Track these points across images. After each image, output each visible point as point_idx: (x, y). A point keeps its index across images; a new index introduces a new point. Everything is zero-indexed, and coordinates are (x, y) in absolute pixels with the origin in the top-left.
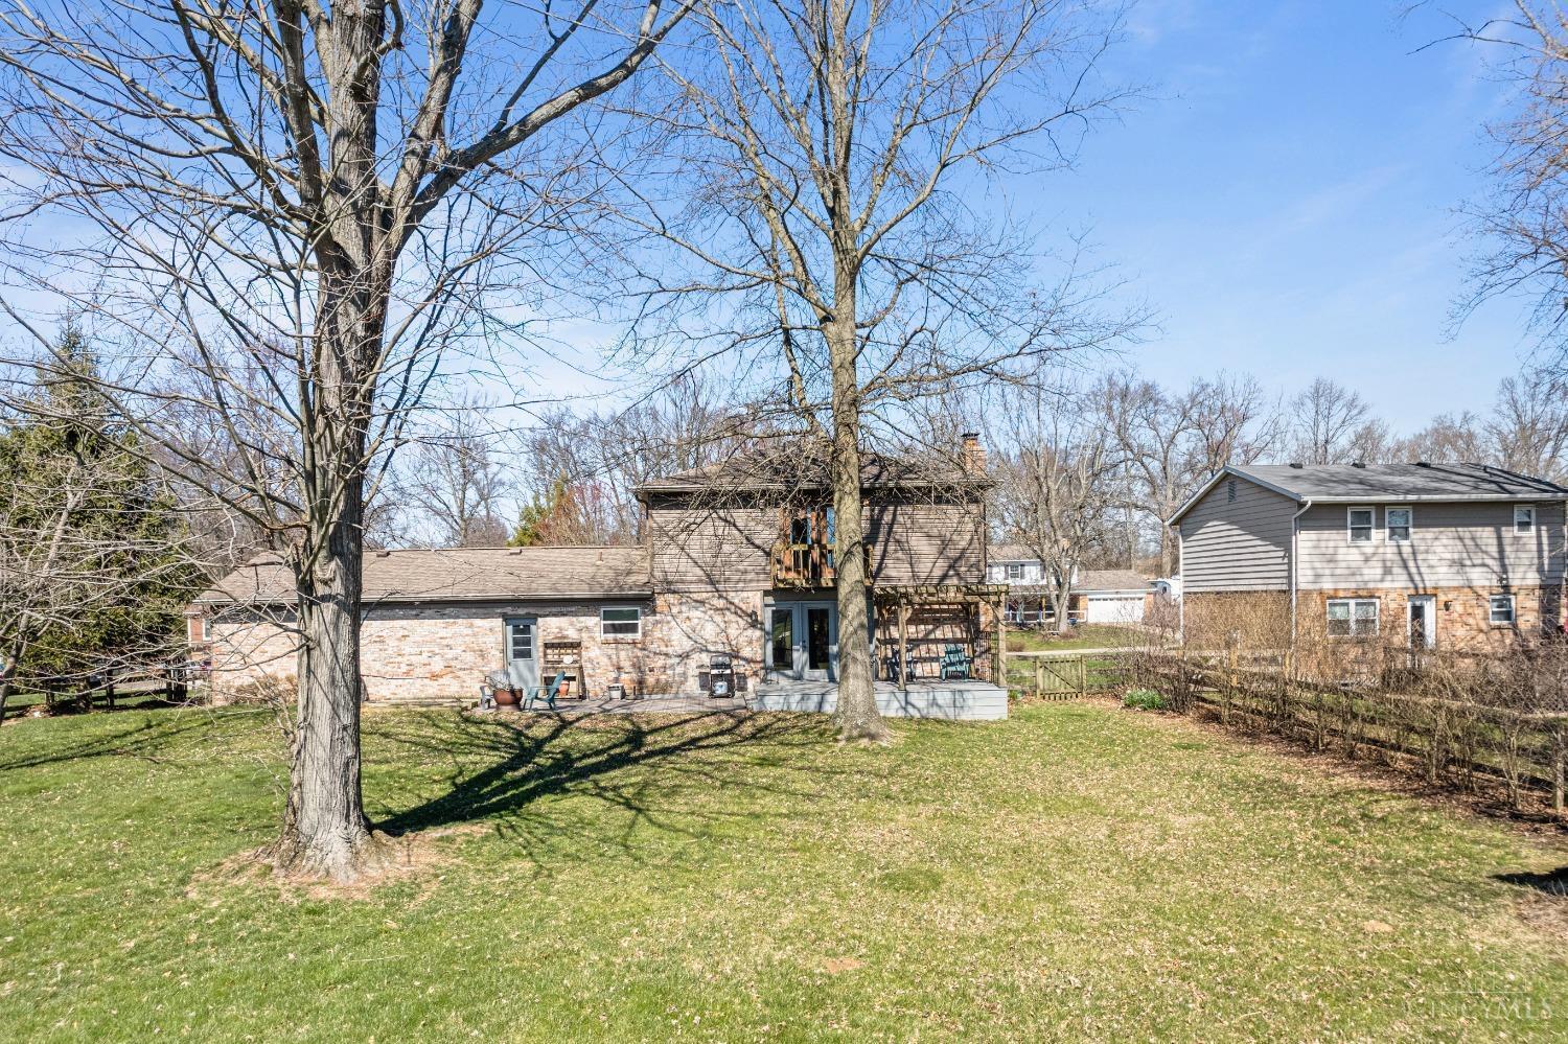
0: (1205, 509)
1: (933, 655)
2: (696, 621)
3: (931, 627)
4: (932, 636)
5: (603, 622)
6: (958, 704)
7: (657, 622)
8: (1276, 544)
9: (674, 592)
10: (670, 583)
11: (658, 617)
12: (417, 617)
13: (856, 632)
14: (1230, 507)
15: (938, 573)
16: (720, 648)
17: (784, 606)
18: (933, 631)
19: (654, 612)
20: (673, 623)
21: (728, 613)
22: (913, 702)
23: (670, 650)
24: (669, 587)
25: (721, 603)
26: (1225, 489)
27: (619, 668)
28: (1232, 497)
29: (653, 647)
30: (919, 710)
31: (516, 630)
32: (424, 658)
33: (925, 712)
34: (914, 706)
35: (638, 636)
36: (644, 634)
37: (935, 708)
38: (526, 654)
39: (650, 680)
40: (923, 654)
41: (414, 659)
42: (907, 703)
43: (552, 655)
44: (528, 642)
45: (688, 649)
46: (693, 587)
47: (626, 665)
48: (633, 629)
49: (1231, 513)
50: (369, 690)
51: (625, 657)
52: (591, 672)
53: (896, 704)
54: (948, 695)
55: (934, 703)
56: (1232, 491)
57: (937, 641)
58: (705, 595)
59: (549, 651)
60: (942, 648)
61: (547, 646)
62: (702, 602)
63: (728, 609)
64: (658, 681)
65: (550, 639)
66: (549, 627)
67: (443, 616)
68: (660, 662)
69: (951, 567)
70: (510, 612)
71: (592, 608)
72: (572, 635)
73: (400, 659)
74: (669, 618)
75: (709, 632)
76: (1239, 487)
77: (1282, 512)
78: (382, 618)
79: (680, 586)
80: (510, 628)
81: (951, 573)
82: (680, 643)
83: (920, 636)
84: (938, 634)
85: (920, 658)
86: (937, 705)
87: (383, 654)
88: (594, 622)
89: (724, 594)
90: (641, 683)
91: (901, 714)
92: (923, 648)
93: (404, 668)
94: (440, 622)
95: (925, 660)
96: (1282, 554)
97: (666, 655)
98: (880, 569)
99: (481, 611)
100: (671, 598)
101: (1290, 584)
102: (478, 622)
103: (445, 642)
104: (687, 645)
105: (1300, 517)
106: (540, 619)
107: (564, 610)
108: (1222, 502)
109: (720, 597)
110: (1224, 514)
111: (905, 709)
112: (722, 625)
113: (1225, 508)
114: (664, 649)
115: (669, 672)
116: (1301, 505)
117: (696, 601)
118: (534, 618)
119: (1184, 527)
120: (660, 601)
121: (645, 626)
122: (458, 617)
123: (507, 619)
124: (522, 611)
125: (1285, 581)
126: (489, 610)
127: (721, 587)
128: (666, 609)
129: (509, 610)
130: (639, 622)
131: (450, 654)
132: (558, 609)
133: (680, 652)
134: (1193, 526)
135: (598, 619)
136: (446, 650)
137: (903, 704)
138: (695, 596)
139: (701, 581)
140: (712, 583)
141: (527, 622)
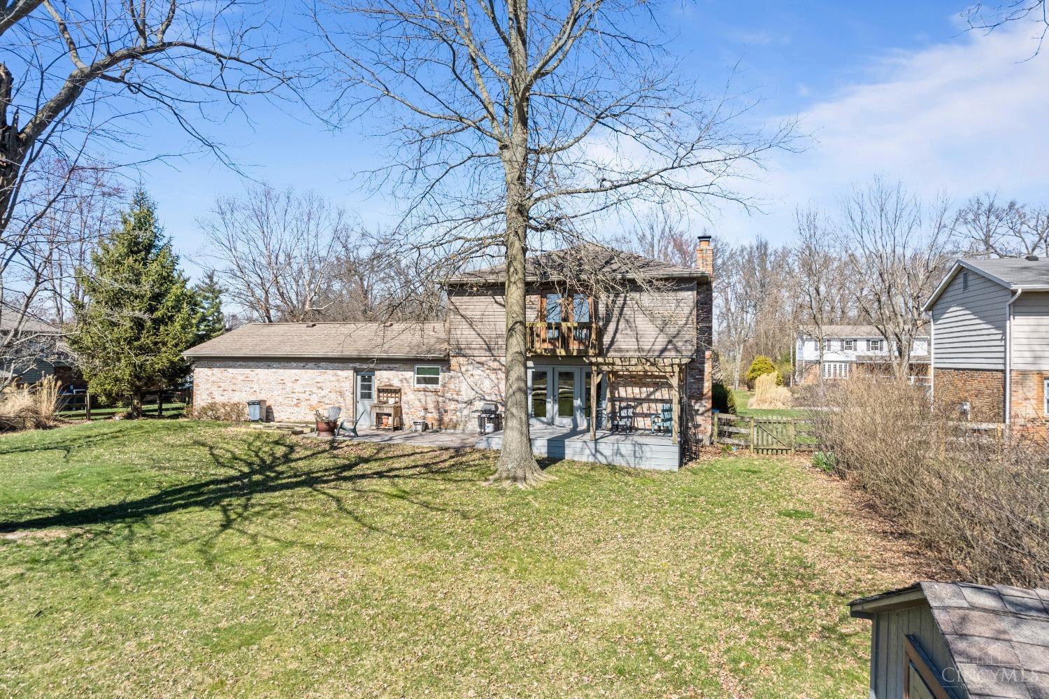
0: (948, 297)
1: (652, 412)
2: (477, 377)
3: (652, 389)
4: (652, 397)
5: (416, 376)
6: (637, 455)
7: (452, 377)
8: (997, 328)
9: (464, 356)
10: (461, 349)
11: (452, 373)
12: (304, 367)
13: (514, 393)
14: (965, 295)
15: (658, 347)
16: (493, 398)
17: (542, 369)
18: (653, 393)
19: (449, 370)
20: (462, 378)
21: (500, 372)
22: (601, 450)
23: (460, 398)
24: (460, 353)
25: (496, 365)
26: (960, 280)
27: (426, 409)
28: (966, 287)
29: (448, 395)
30: (606, 457)
31: (364, 379)
32: (306, 396)
33: (610, 459)
34: (602, 454)
35: (439, 387)
36: (444, 386)
37: (619, 457)
38: (369, 396)
39: (446, 419)
40: (645, 411)
41: (301, 396)
42: (596, 451)
43: (383, 397)
44: (369, 388)
45: (472, 398)
46: (476, 353)
47: (431, 406)
48: (435, 381)
49: (965, 300)
50: (275, 415)
51: (431, 401)
52: (407, 410)
53: (587, 452)
54: (630, 447)
55: (618, 452)
56: (965, 281)
57: (656, 401)
58: (484, 359)
59: (381, 394)
60: (660, 406)
61: (379, 391)
62: (482, 364)
63: (500, 369)
64: (451, 420)
65: (382, 386)
66: (383, 377)
67: (318, 367)
68: (452, 406)
69: (670, 342)
70: (358, 367)
71: (409, 366)
72: (396, 383)
73: (293, 395)
74: (460, 374)
75: (487, 385)
76: (970, 278)
77: (998, 300)
78: (284, 368)
79: (468, 351)
80: (359, 377)
81: (670, 347)
82: (466, 394)
83: (644, 396)
84: (658, 395)
85: (643, 413)
86: (620, 454)
87: (284, 392)
88: (410, 375)
89: (498, 358)
90: (440, 421)
91: (591, 459)
92: (645, 406)
93: (295, 401)
94: (316, 372)
95: (646, 415)
96: (999, 337)
97: (457, 401)
98: (612, 342)
99: (341, 365)
100: (461, 360)
101: (1005, 364)
102: (339, 372)
103: (319, 385)
104: (472, 395)
105: (1014, 303)
106: (376, 372)
107: (392, 366)
108: (957, 292)
109: (495, 360)
110: (962, 301)
111: (594, 456)
112: (496, 381)
113: (962, 296)
114: (456, 397)
115: (458, 414)
116: (1014, 293)
117: (479, 363)
118: (373, 371)
119: (936, 312)
120: (453, 361)
121: (444, 378)
122: (327, 369)
123: (357, 371)
124: (365, 366)
125: (1001, 361)
126: (346, 365)
127: (495, 353)
128: (457, 369)
129: (357, 365)
130: (440, 377)
131: (323, 393)
132: (388, 365)
133: (466, 400)
134: (940, 311)
135: (412, 373)
136: (320, 391)
137: (593, 452)
138: (478, 359)
139: (481, 348)
140: (489, 349)
141: (370, 374)
